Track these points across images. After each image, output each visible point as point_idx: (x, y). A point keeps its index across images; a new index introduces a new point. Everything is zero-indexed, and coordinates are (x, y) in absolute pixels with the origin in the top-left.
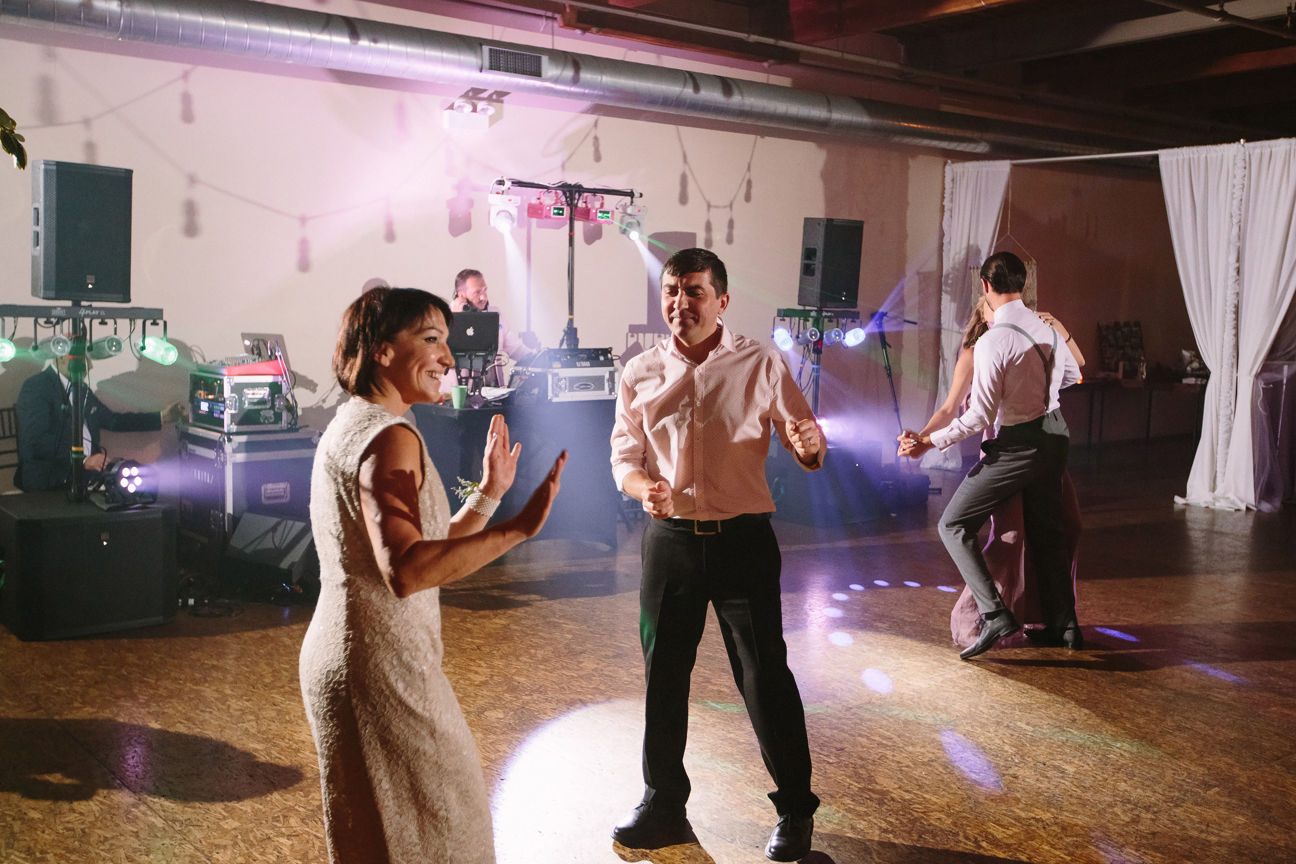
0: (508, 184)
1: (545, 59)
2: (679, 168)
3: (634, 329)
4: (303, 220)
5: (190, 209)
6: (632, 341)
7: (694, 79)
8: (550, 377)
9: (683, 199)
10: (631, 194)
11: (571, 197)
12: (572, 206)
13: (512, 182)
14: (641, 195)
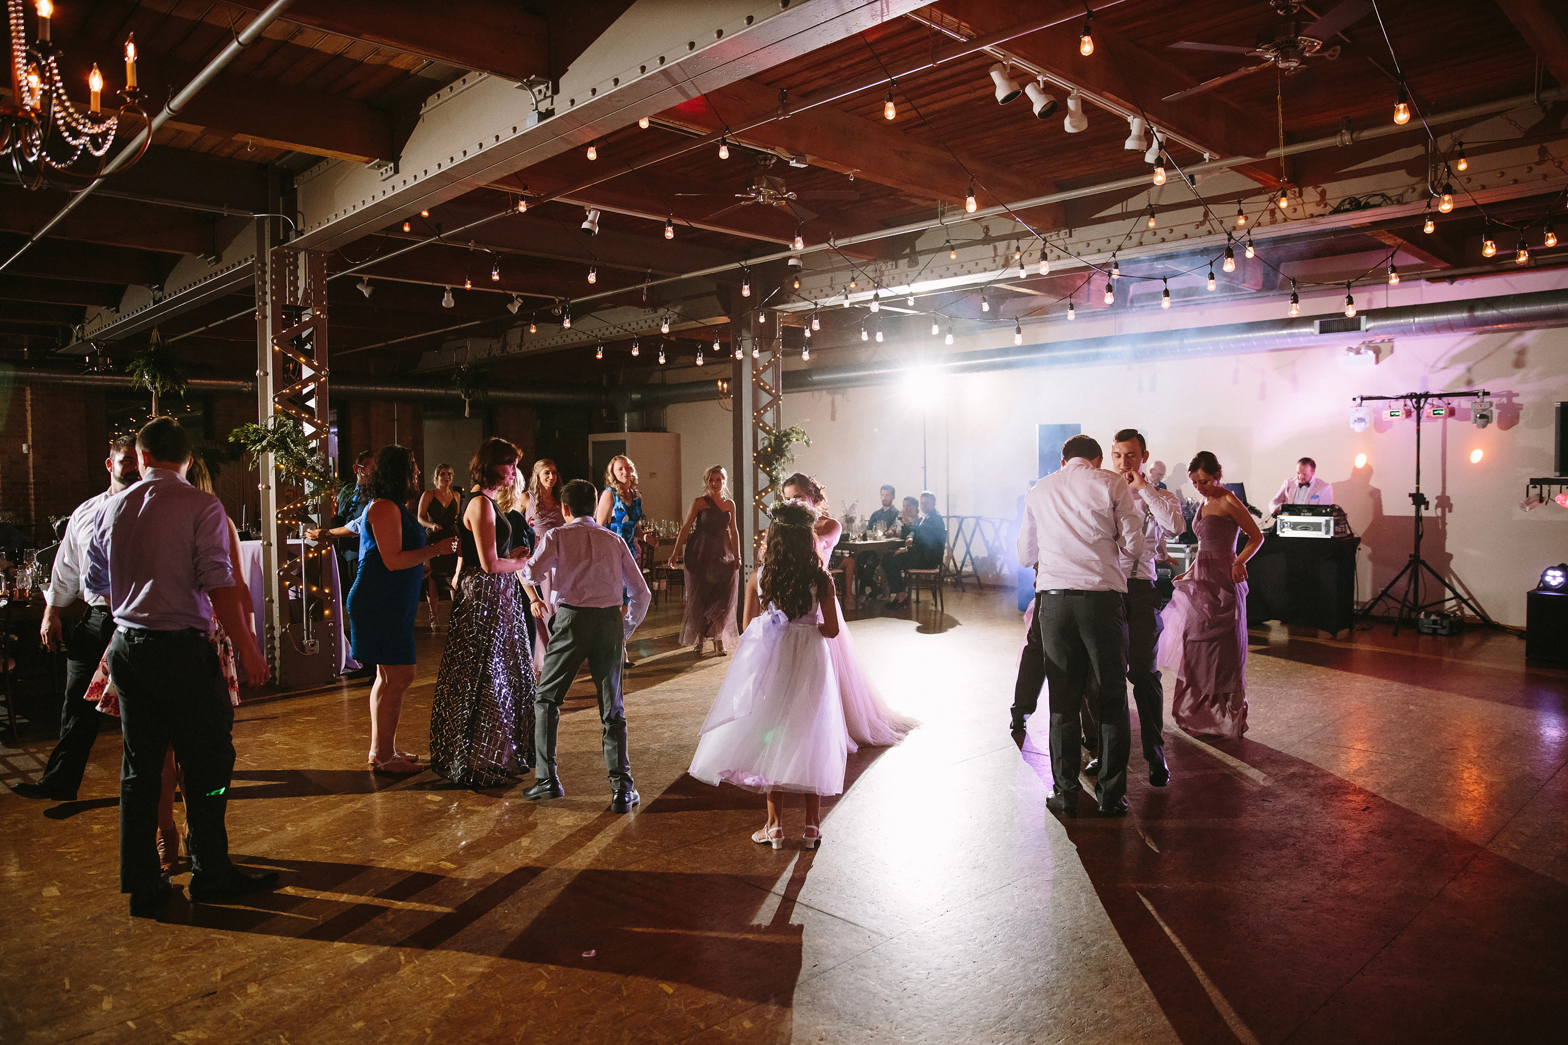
1: (1363, 318)
8: (1278, 522)
11: (1418, 402)
12: (1419, 409)
13: (1362, 399)
14: (1487, 394)
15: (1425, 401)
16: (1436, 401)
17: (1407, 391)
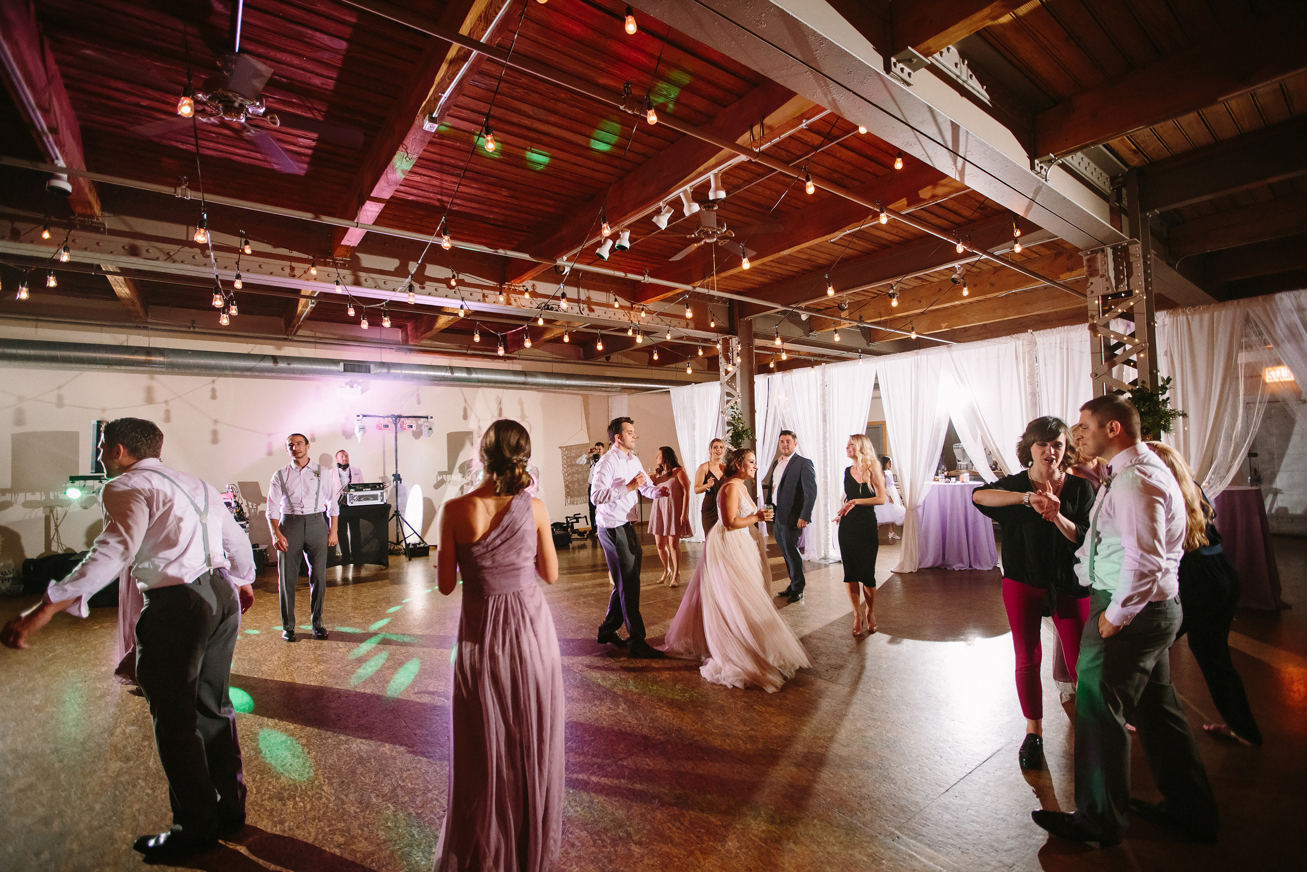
0: (361, 416)
1: (372, 366)
2: (463, 405)
3: (441, 473)
4: (270, 435)
5: (215, 433)
6: (439, 478)
7: (452, 369)
8: (348, 496)
9: (465, 417)
10: (427, 418)
11: (396, 420)
12: (395, 424)
13: (364, 416)
14: (432, 418)
15: (399, 420)
16: (404, 420)
17: (389, 414)
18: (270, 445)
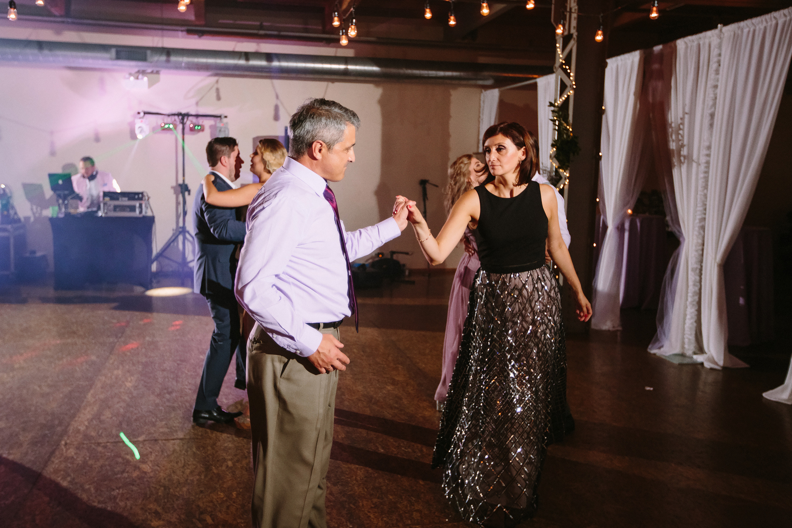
0: (142, 114)
1: (149, 52)
2: (274, 101)
4: (52, 133)
8: (102, 204)
9: (277, 116)
11: (183, 119)
12: (183, 123)
14: (226, 117)
15: (187, 119)
16: (194, 120)
17: (175, 111)
18: (52, 144)
